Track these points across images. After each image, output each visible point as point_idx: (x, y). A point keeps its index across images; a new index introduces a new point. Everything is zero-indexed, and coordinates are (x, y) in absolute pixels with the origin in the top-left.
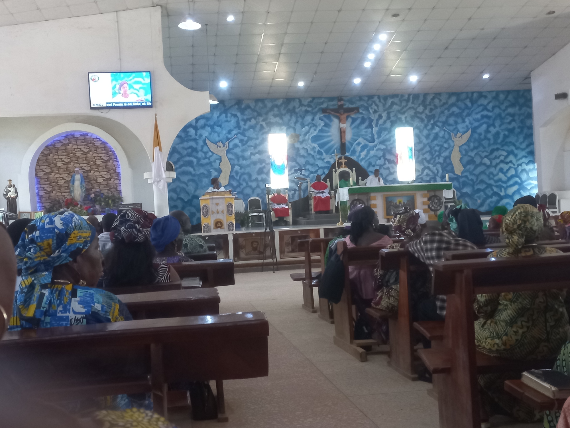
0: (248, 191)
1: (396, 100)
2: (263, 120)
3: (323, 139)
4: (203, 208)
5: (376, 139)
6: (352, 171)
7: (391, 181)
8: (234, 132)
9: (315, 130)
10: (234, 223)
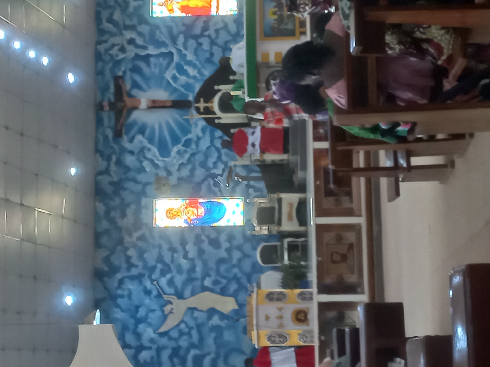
0: (247, 266)
1: (105, 14)
2: (130, 235)
3: (165, 139)
4: (273, 342)
5: (167, 49)
6: (219, 90)
7: (238, 28)
8: (148, 284)
9: (149, 150)
10: (298, 291)
